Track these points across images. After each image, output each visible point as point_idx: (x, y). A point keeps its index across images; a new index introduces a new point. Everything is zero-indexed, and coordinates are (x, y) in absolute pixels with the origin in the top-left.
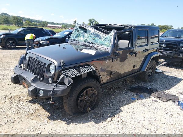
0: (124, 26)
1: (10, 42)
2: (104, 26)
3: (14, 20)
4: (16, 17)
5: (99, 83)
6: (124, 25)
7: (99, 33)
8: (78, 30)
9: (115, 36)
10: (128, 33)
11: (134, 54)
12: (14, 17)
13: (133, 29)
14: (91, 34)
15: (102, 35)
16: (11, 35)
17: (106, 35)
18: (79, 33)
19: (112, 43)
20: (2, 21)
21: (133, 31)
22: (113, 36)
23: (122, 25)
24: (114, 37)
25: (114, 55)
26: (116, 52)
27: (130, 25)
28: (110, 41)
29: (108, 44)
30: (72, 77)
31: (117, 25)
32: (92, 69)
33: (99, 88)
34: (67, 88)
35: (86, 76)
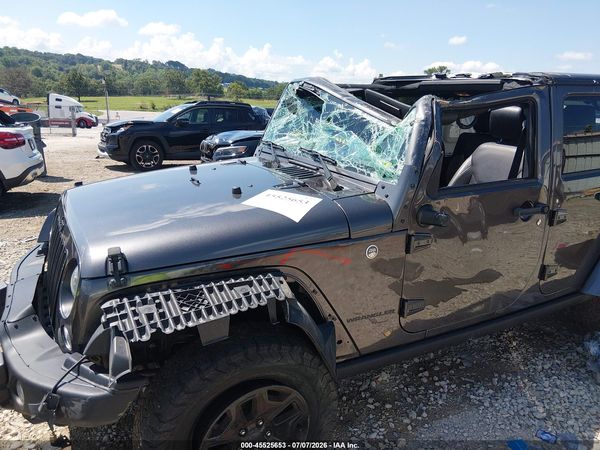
0: (498, 81)
1: (142, 149)
2: (416, 85)
3: (198, 81)
4: (204, 72)
5: (316, 360)
6: (499, 75)
7: (365, 116)
8: (295, 103)
9: (425, 126)
10: (516, 109)
11: (542, 212)
12: (198, 73)
13: (539, 93)
14: (336, 119)
15: (375, 121)
16: (146, 128)
17: (394, 120)
18: (295, 116)
19: (409, 159)
20: (165, 85)
21: (535, 102)
22: (416, 125)
23: (491, 76)
24: (420, 132)
25: (417, 218)
26: (428, 208)
27: (526, 74)
28: (401, 154)
29: (388, 168)
30: (137, 337)
31: (468, 76)
32: (272, 294)
33: (321, 384)
34: (113, 392)
35: (224, 332)
